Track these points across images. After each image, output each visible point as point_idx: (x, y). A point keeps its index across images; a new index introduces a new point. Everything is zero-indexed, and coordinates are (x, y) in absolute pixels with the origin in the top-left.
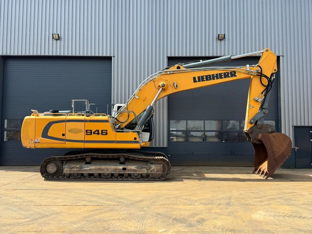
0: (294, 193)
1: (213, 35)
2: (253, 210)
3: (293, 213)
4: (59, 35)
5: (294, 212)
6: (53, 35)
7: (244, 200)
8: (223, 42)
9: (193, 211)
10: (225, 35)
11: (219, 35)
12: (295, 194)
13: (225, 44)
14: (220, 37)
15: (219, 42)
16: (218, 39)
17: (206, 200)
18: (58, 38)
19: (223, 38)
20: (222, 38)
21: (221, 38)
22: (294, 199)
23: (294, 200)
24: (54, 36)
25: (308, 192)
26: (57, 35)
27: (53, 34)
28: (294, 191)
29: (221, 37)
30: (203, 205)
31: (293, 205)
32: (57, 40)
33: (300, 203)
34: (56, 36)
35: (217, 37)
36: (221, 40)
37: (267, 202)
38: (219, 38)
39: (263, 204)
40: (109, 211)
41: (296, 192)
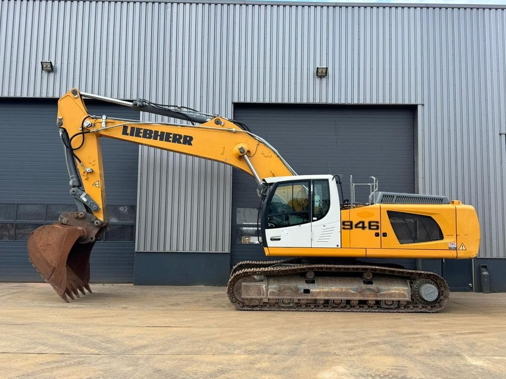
0: (417, 334)
1: (308, 69)
2: (327, 364)
3: (393, 371)
4: (53, 64)
5: (396, 369)
6: (43, 64)
7: (323, 345)
8: (324, 80)
9: (222, 366)
10: (327, 68)
11: (318, 68)
12: (417, 336)
13: (327, 84)
14: (320, 72)
15: (318, 80)
16: (317, 75)
17: (258, 344)
18: (50, 69)
19: (325, 74)
20: (323, 74)
21: (321, 74)
22: (410, 344)
23: (410, 347)
24: (45, 66)
25: (441, 333)
26: (50, 64)
27: (42, 62)
28: (418, 331)
29: (322, 72)
30: (248, 354)
31: (403, 355)
32: (49, 72)
33: (417, 351)
34: (47, 66)
35: (315, 71)
36: (321, 77)
37: (361, 350)
38: (319, 74)
39: (351, 353)
40: (74, 364)
41: (421, 333)
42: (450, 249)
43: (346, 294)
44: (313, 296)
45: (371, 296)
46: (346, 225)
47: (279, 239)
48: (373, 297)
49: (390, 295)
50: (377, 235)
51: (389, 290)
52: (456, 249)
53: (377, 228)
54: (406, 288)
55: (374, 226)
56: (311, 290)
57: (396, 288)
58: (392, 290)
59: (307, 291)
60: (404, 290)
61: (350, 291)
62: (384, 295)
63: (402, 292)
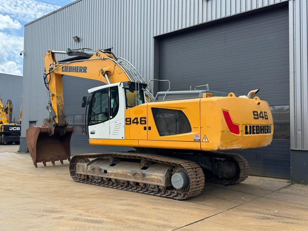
42: (195, 141)
43: (126, 176)
44: (108, 176)
45: (140, 179)
46: (128, 121)
47: (94, 133)
48: (141, 180)
49: (152, 180)
50: (145, 128)
51: (151, 175)
52: (199, 141)
53: (145, 123)
54: (162, 175)
55: (143, 121)
56: (108, 171)
57: (156, 174)
58: (153, 176)
59: (106, 172)
60: (160, 177)
61: (128, 174)
62: (147, 179)
63: (159, 178)
